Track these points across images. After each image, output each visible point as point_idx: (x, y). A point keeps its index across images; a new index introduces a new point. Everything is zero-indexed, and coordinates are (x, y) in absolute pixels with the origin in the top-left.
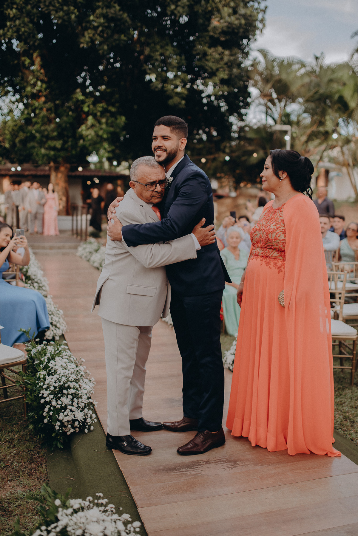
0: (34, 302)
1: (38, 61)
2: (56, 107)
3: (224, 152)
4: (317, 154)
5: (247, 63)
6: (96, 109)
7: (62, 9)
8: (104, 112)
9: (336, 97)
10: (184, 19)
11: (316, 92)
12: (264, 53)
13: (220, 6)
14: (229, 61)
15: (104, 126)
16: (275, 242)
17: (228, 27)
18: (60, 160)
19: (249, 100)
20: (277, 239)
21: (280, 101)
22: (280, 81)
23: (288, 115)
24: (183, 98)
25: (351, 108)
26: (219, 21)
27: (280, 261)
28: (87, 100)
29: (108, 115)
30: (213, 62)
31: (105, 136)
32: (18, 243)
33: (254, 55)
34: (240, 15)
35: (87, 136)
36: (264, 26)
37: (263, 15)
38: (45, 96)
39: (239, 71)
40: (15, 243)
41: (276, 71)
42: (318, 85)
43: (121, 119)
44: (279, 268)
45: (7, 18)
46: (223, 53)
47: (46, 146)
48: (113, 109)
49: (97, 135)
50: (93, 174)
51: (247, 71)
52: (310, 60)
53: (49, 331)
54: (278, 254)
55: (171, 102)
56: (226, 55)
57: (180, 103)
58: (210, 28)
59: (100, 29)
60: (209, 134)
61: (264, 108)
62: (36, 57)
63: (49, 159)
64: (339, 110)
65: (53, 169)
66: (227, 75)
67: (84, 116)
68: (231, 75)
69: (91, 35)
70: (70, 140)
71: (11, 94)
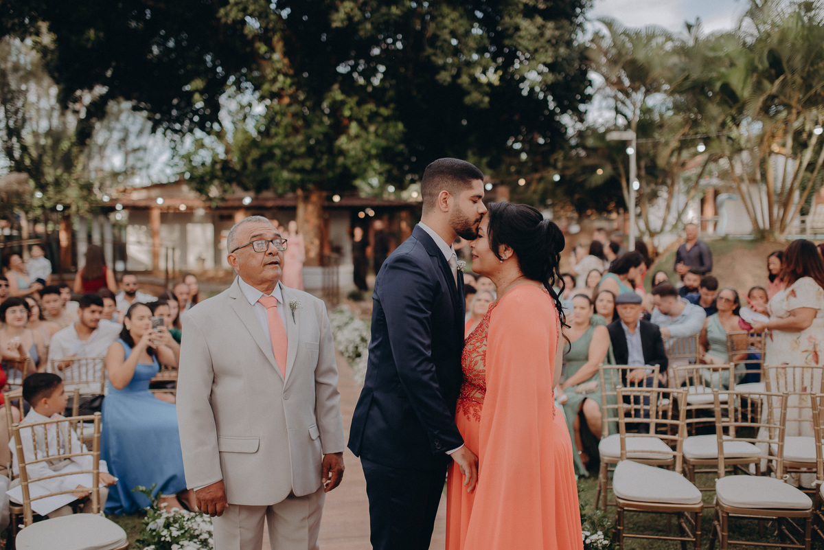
1: (279, 46)
3: (554, 168)
5: (583, 38)
6: (362, 113)
8: (373, 117)
9: (718, 85)
11: (687, 78)
12: (608, 22)
14: (553, 37)
15: (372, 137)
16: (471, 375)
18: (310, 186)
19: (589, 91)
20: (473, 370)
21: (636, 89)
22: (634, 62)
23: (649, 111)
24: (485, 94)
25: (742, 100)
28: (349, 100)
29: (379, 120)
30: (530, 40)
31: (374, 152)
33: (594, 26)
35: (349, 151)
38: (290, 96)
39: (569, 51)
41: (628, 47)
43: (396, 126)
46: (543, 26)
47: (291, 166)
48: (384, 111)
49: (365, 151)
50: (364, 203)
51: (585, 49)
52: (679, 30)
55: (466, 100)
56: (549, 29)
57: (482, 101)
61: (612, 102)
62: (278, 42)
63: (293, 186)
64: (723, 103)
65: (300, 200)
66: (551, 57)
67: (346, 122)
68: (556, 57)
69: (348, 10)
70: (325, 157)
71: (249, 92)
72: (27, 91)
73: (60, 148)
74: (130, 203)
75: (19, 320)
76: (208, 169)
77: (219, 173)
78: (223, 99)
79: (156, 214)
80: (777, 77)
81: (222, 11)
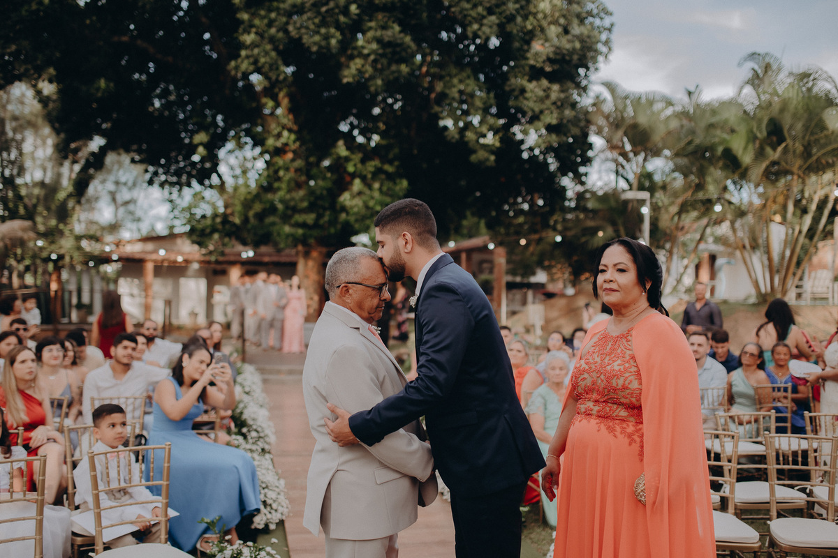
0: (236, 468)
1: (284, 101)
2: (309, 165)
3: (554, 229)
4: (696, 231)
5: (586, 101)
6: (366, 169)
7: (318, 33)
8: (378, 172)
9: (720, 150)
10: (494, 42)
11: (690, 143)
12: (610, 86)
13: (544, 24)
14: (559, 99)
15: (376, 194)
16: (623, 393)
17: (555, 53)
18: (312, 241)
19: (590, 154)
20: (627, 388)
21: (636, 154)
22: (635, 126)
23: (649, 176)
24: (492, 152)
25: (744, 165)
26: (543, 45)
27: (630, 424)
28: (353, 157)
29: (383, 176)
30: (536, 102)
32: (217, 374)
33: (596, 89)
34: (574, 36)
35: (352, 207)
36: (610, 49)
37: (608, 35)
38: (294, 152)
39: (573, 113)
40: (212, 375)
41: (630, 112)
42: (693, 132)
43: (401, 183)
44: (630, 436)
45: (242, 46)
46: (549, 88)
47: (293, 221)
48: (389, 168)
49: (367, 207)
51: (587, 113)
52: (680, 98)
53: (260, 515)
54: (627, 414)
55: (473, 158)
56: (554, 91)
57: (487, 159)
58: (529, 55)
59: (372, 57)
60: (532, 204)
61: (613, 166)
62: (284, 98)
63: (296, 241)
64: (725, 167)
65: (301, 255)
66: (557, 119)
67: (348, 179)
68: (562, 119)
69: (359, 66)
70: (328, 213)
71: (248, 147)
72: (23, 140)
73: (56, 198)
74: (124, 255)
75: (56, 358)
76: (209, 222)
77: (220, 227)
78: (222, 153)
79: (150, 267)
80: (779, 144)
81: (233, 63)
